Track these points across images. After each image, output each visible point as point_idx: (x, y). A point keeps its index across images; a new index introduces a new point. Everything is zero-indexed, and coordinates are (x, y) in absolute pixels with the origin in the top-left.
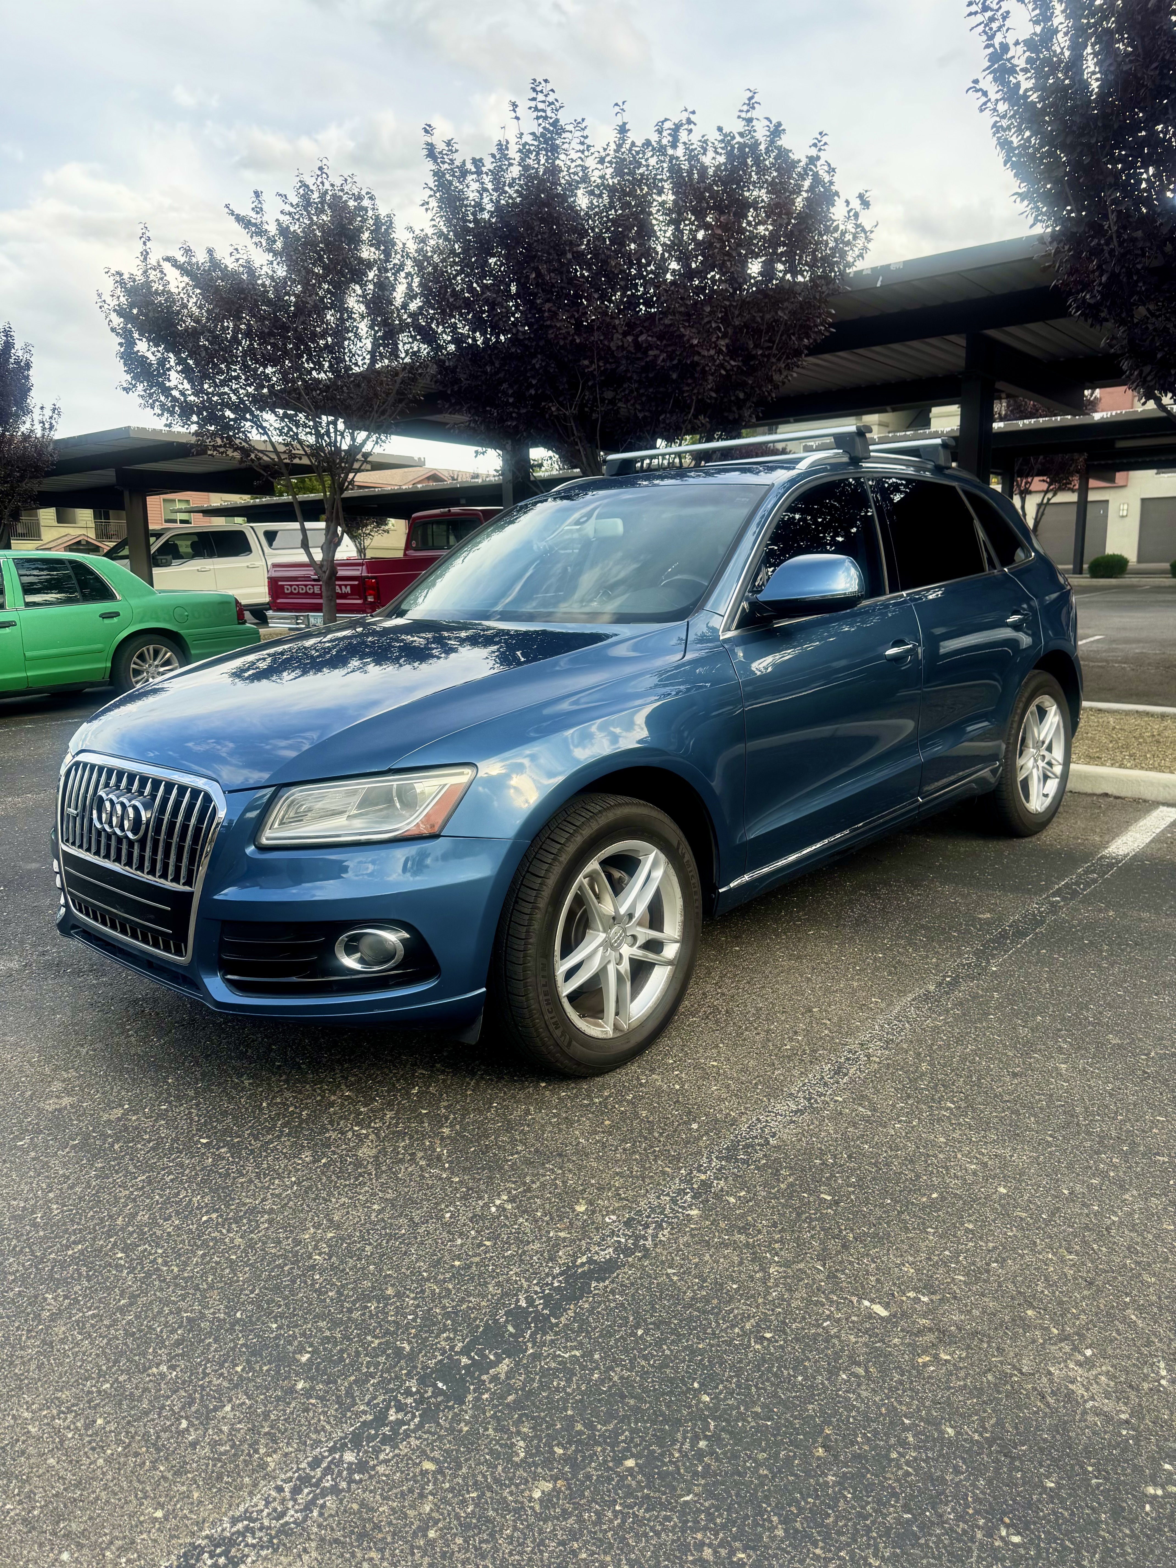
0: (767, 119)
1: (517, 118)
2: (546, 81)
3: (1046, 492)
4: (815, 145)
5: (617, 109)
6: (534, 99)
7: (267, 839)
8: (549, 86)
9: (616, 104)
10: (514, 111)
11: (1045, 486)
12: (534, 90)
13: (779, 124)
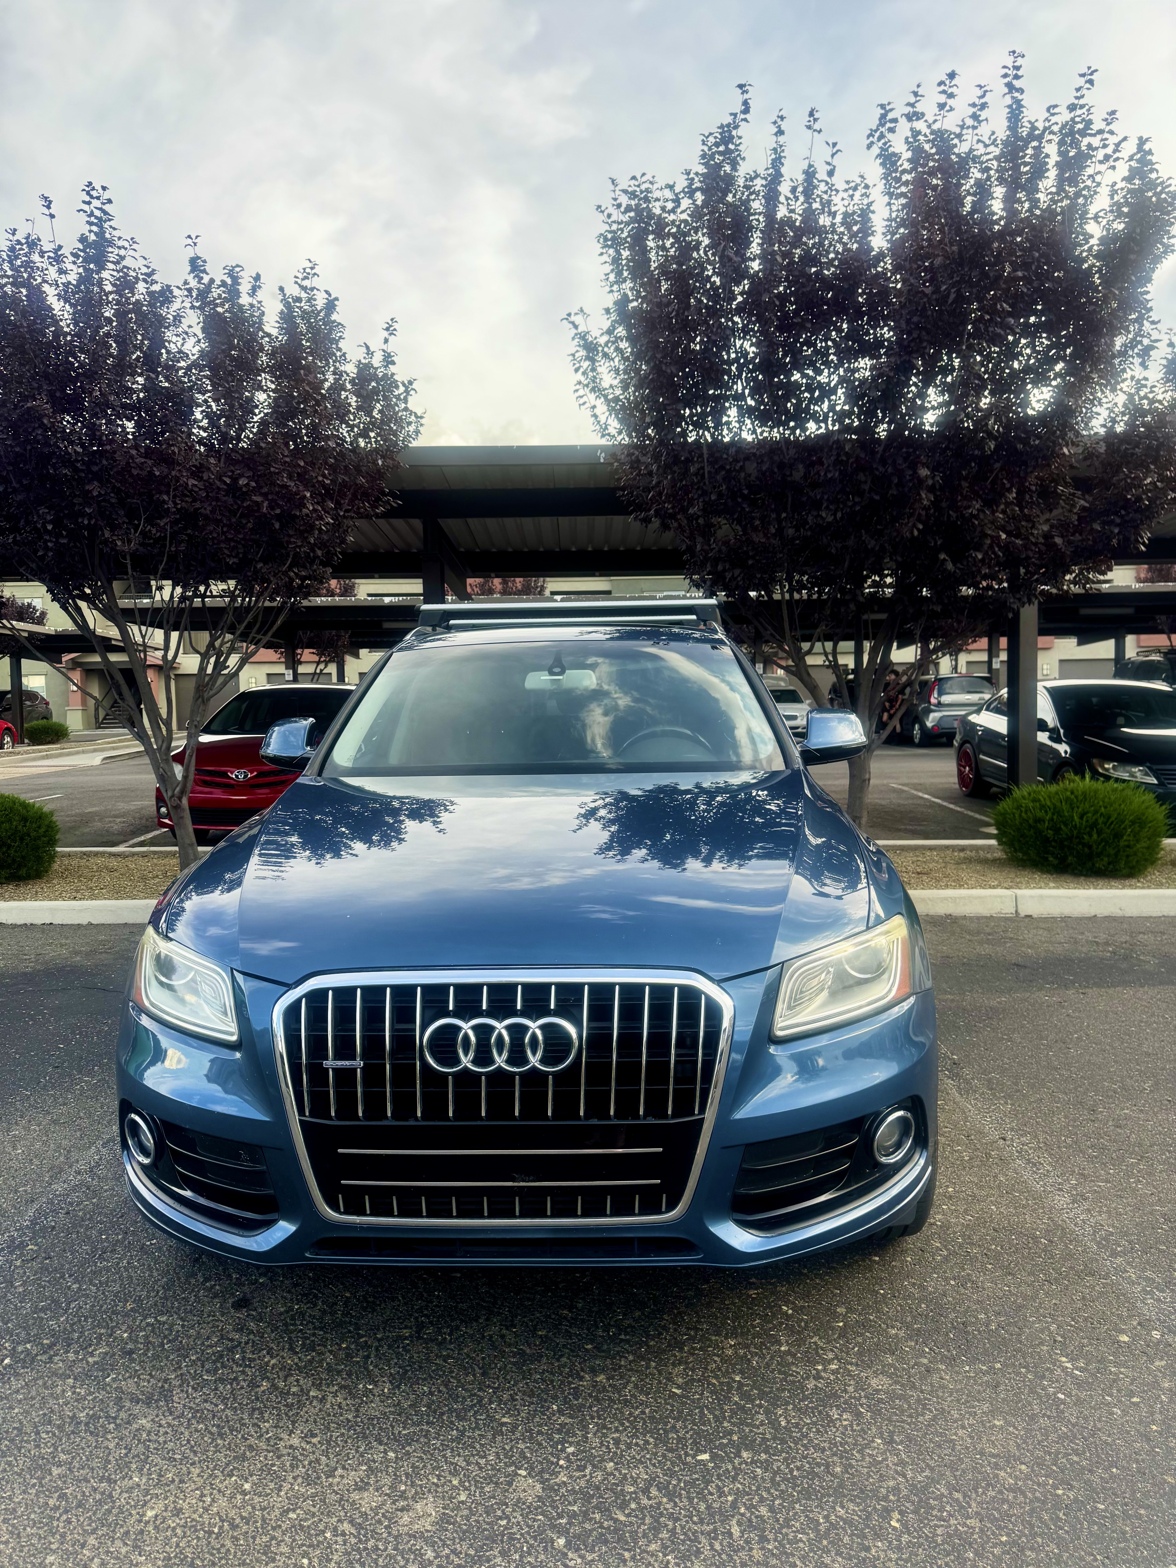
0: (326, 292)
1: (52, 216)
2: (104, 188)
3: (318, 663)
4: (387, 329)
5: (189, 241)
6: (89, 203)
7: (782, 1029)
8: (106, 195)
9: (189, 237)
10: (49, 207)
11: (316, 658)
12: (88, 193)
13: (337, 299)
